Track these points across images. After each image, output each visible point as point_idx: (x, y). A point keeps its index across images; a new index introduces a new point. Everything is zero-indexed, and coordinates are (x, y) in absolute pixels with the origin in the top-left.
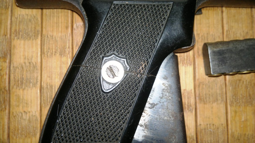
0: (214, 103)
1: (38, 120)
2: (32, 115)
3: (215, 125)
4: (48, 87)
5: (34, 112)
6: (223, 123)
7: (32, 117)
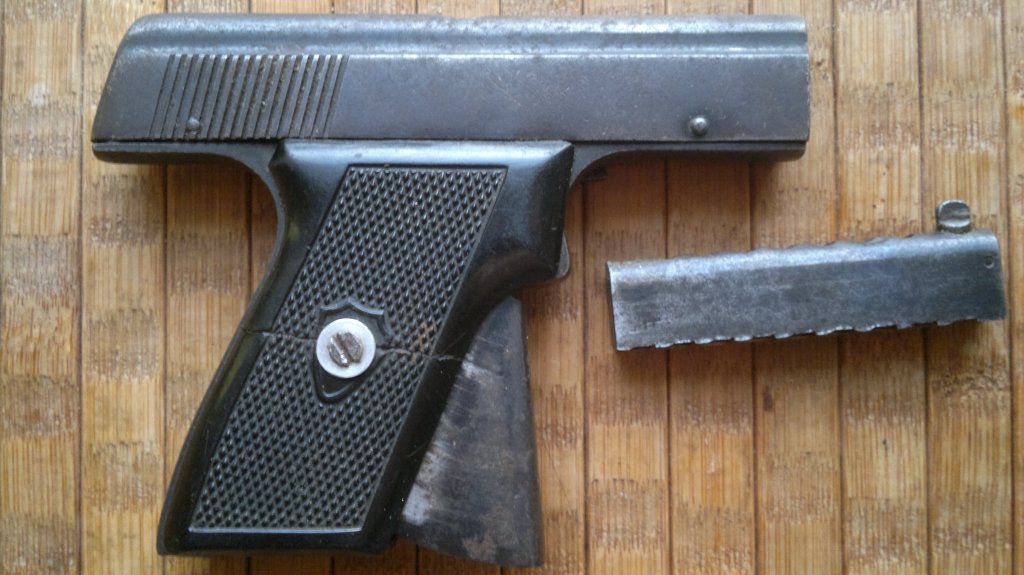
0: (634, 423)
1: (157, 466)
2: (142, 453)
3: (637, 484)
4: (185, 376)
5: (148, 444)
6: (658, 478)
7: (142, 457)
